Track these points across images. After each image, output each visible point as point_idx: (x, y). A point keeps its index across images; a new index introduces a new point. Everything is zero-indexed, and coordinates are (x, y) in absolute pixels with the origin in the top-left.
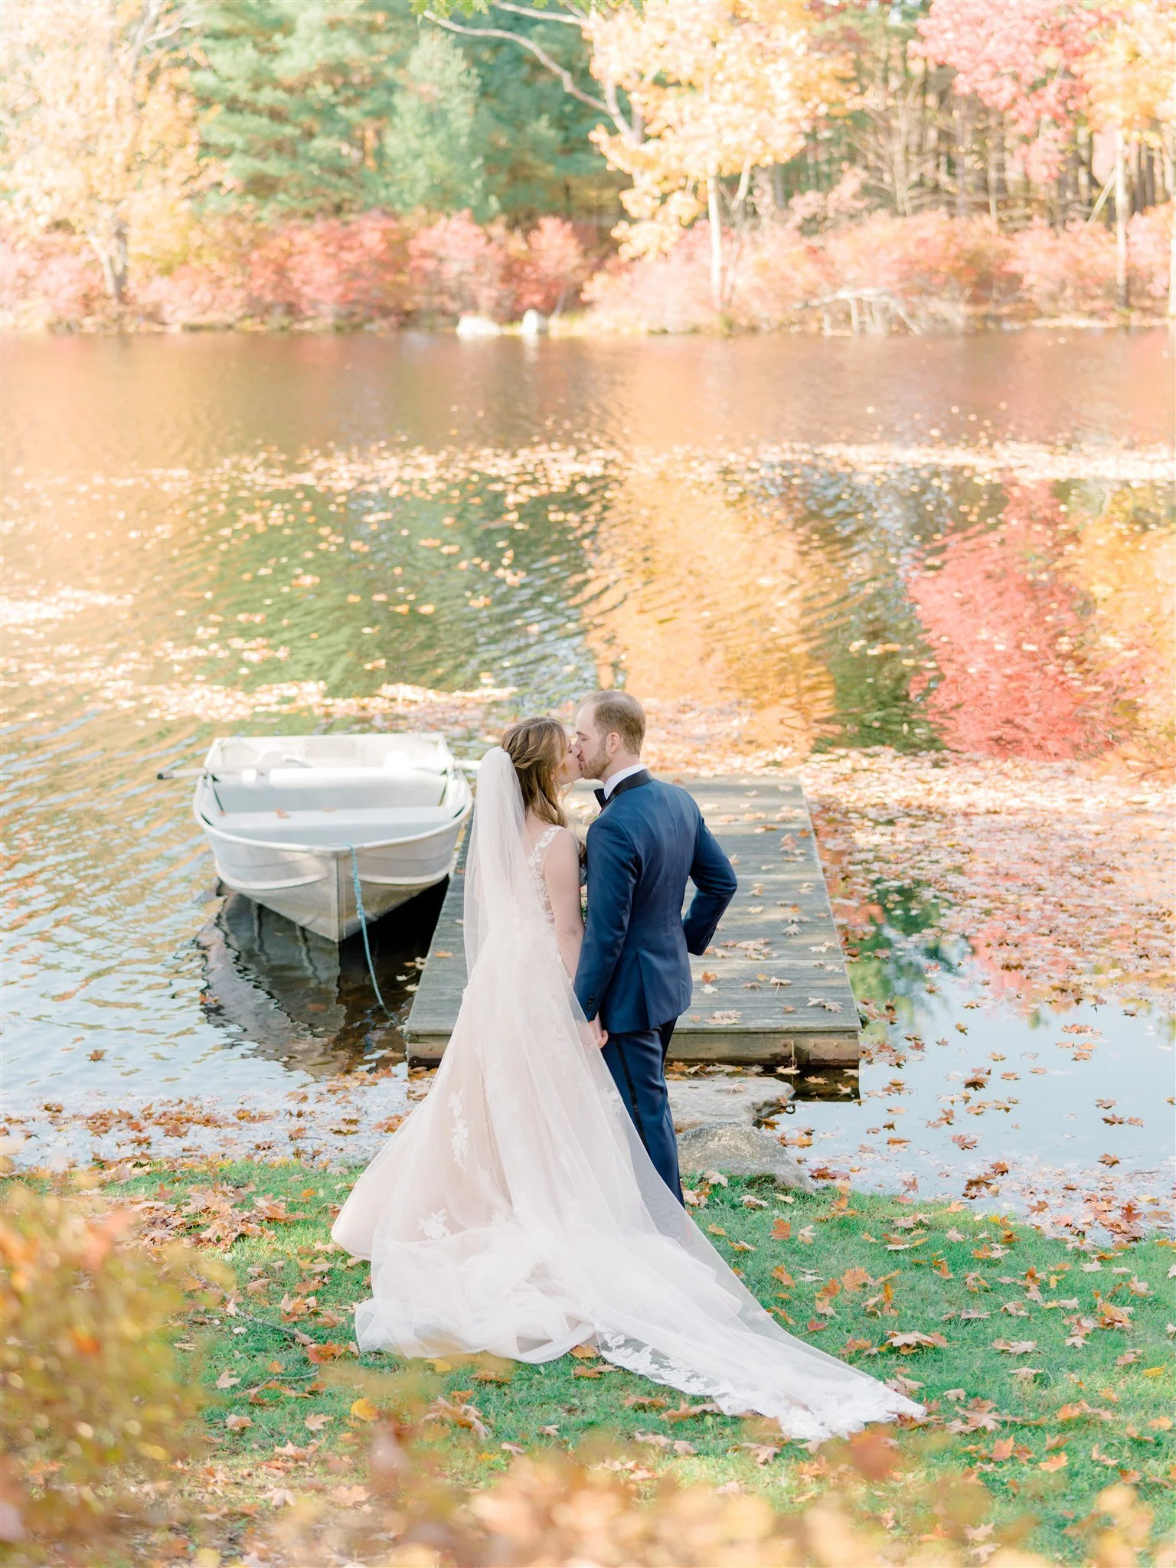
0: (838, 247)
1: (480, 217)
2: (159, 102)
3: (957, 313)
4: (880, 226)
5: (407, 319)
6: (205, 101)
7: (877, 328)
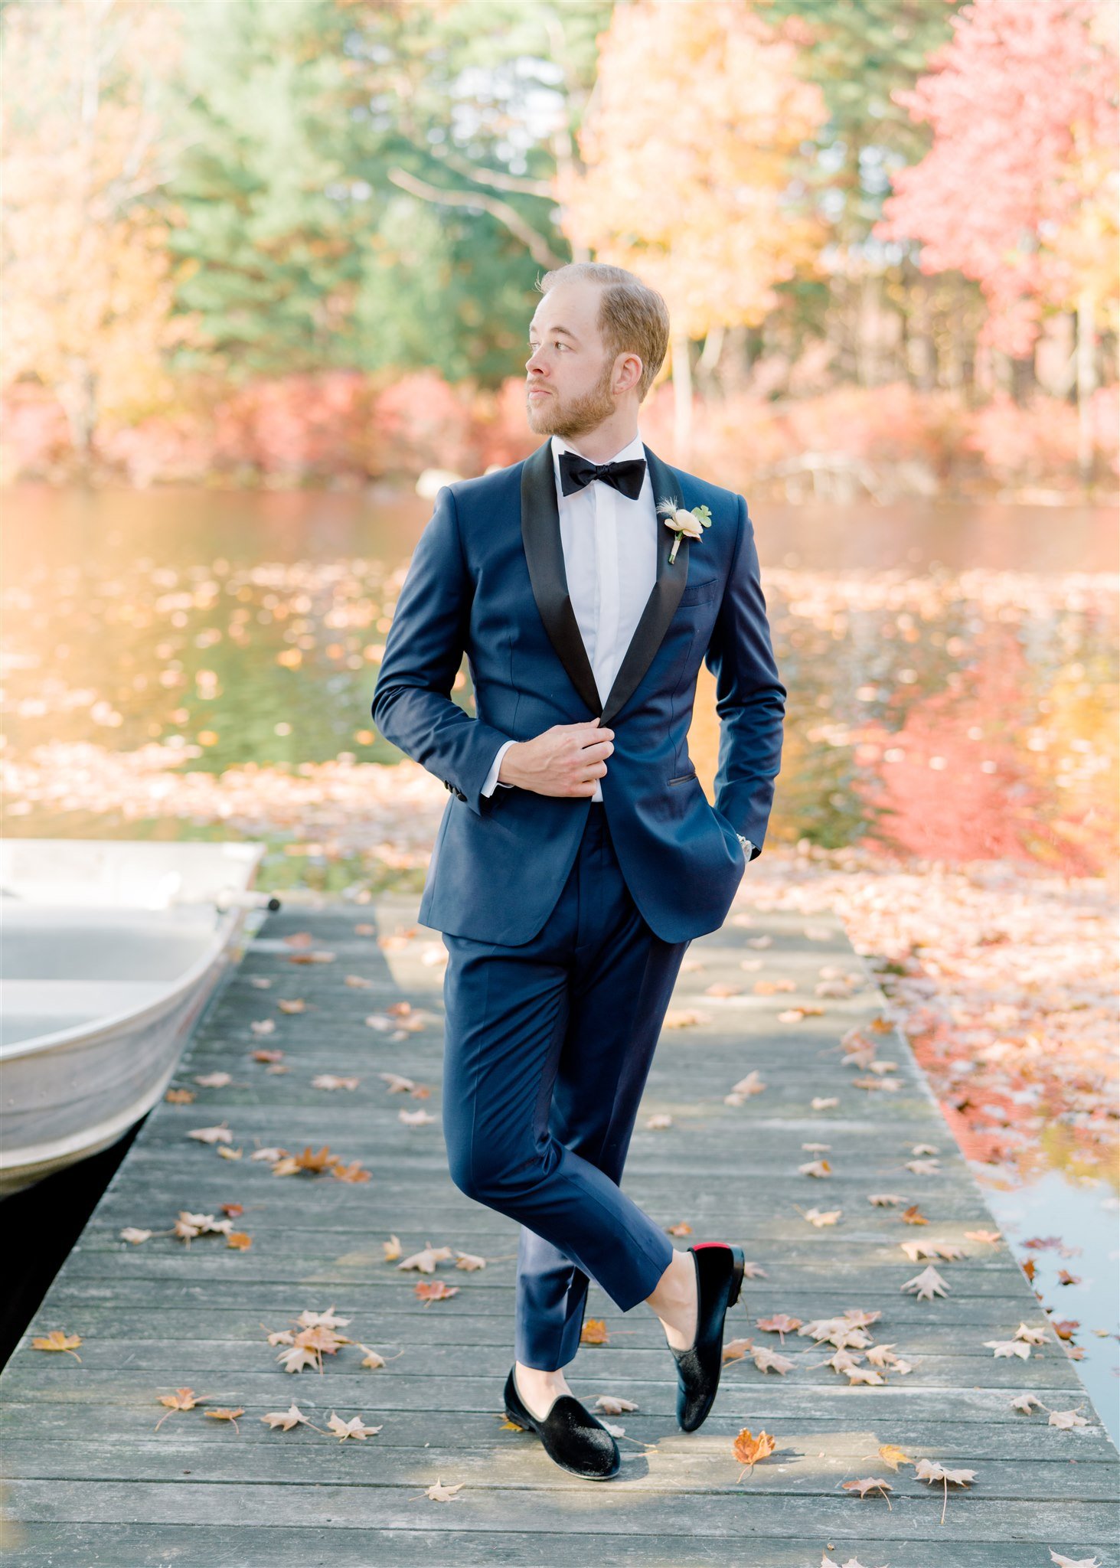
0: (803, 415)
1: (448, 378)
2: (132, 260)
3: (922, 480)
4: (846, 400)
5: (371, 478)
6: (178, 258)
7: (843, 494)
